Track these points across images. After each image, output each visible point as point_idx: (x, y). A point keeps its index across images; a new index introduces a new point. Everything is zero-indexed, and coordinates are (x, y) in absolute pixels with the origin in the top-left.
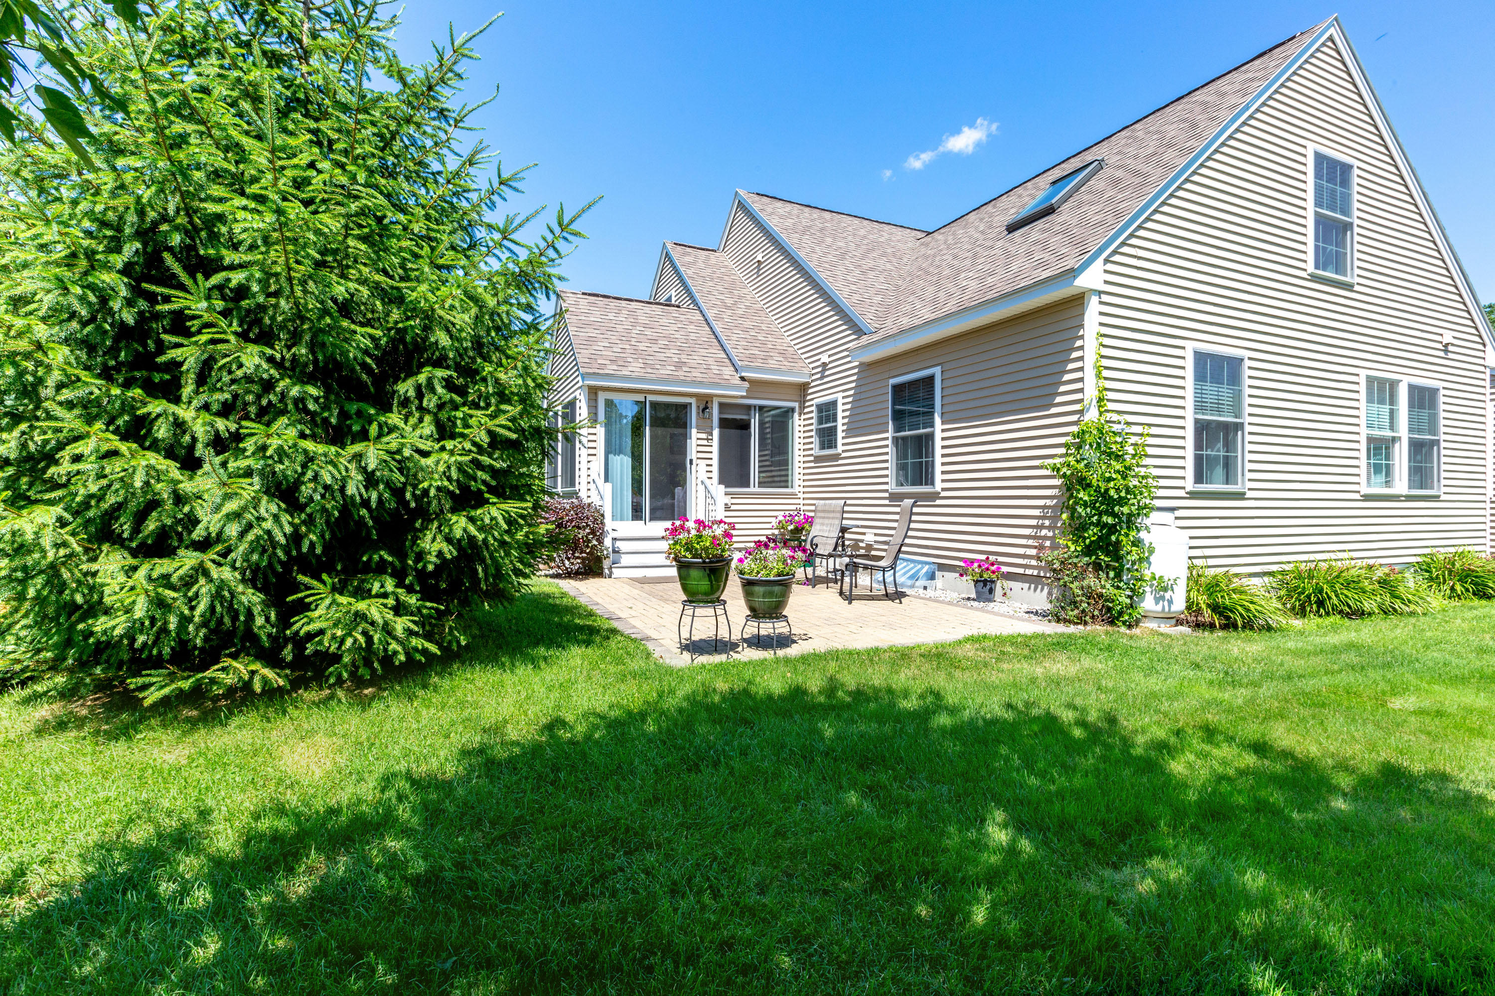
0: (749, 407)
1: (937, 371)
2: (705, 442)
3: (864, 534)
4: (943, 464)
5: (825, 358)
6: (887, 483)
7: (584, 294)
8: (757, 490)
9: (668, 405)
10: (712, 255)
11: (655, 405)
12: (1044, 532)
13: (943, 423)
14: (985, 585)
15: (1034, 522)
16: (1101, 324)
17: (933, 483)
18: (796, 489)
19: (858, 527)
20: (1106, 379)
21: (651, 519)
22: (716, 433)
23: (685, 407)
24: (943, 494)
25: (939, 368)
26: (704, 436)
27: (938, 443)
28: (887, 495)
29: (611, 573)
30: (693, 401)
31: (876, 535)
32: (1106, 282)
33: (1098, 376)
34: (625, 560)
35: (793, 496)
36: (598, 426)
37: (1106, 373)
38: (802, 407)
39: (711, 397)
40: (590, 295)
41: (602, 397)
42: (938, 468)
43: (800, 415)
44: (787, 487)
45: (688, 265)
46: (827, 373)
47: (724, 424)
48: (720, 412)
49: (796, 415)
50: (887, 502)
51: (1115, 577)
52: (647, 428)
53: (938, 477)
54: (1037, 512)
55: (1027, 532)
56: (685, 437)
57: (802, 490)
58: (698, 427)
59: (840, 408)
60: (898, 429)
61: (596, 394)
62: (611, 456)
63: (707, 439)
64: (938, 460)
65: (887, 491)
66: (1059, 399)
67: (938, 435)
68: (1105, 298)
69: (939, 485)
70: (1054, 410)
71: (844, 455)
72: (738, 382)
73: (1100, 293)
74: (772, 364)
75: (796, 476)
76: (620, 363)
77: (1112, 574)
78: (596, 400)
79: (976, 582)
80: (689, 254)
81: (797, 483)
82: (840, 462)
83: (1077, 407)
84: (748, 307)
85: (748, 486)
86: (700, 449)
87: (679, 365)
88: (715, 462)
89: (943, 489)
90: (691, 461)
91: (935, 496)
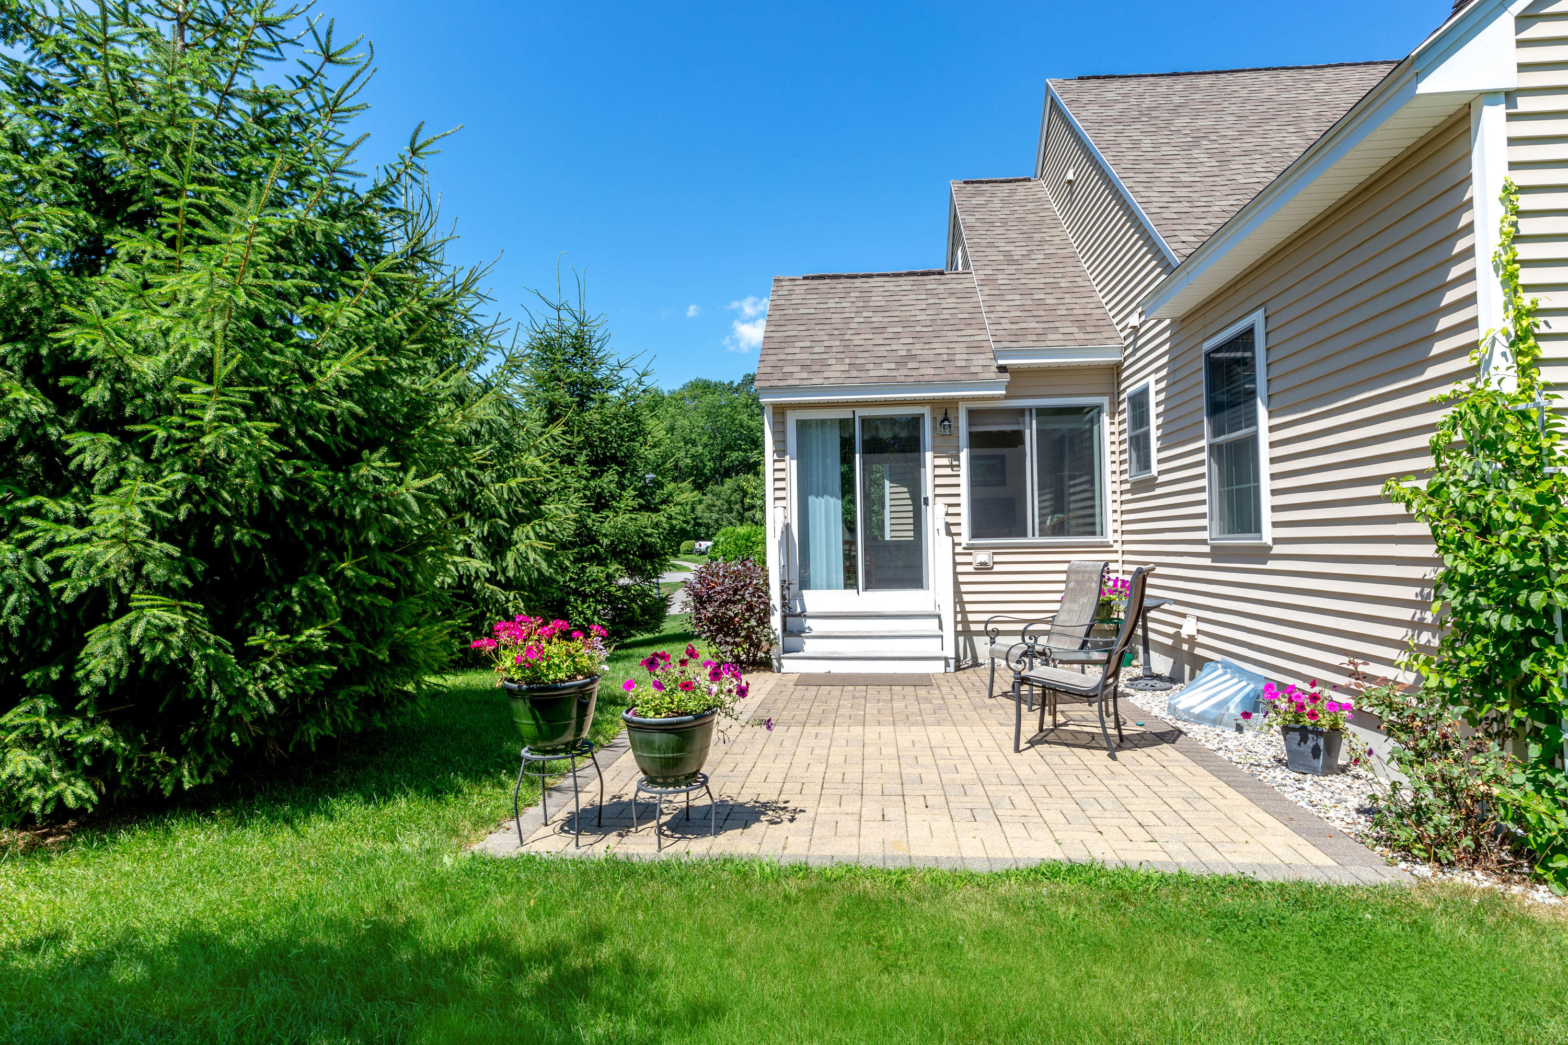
0: (1021, 412)
1: (1257, 318)
2: (948, 471)
3: (1184, 616)
4: (1274, 492)
5: (1134, 320)
6: (1203, 528)
7: (805, 278)
8: (1038, 540)
9: (891, 421)
10: (1021, 190)
11: (866, 422)
12: (1425, 637)
13: (1271, 415)
14: (1304, 739)
15: (1406, 614)
16: (1513, 166)
17: (1257, 529)
18: (1110, 537)
19: (1177, 602)
20: (1528, 288)
21: (867, 587)
22: (964, 455)
23: (915, 422)
24: (1278, 549)
25: (1260, 313)
26: (946, 461)
27: (1265, 453)
28: (1206, 549)
29: (780, 665)
30: (926, 411)
31: (1199, 619)
32: (1523, 67)
33: (1510, 283)
34: (811, 646)
35: (1105, 547)
36: (787, 458)
37: (1527, 276)
38: (1115, 403)
39: (955, 401)
40: (813, 278)
41: (791, 419)
42: (1266, 501)
43: (1112, 416)
44: (1093, 533)
45: (970, 212)
46: (1140, 343)
47: (977, 440)
48: (970, 424)
49: (1106, 419)
50: (1207, 562)
51: (1542, 759)
52: (857, 456)
53: (1267, 517)
54: (1410, 593)
55: (1397, 633)
56: (919, 464)
57: (1118, 537)
58: (934, 449)
59: (1153, 399)
60: (1217, 431)
61: (783, 414)
62: (812, 499)
63: (951, 466)
64: (1266, 484)
65: (1203, 542)
66: (1439, 347)
67: (1264, 438)
68: (1525, 104)
69: (1268, 534)
70: (1432, 372)
71: (1162, 479)
72: (992, 374)
73: (1510, 96)
74: (1054, 339)
75: (1109, 517)
76: (814, 368)
77: (1535, 751)
78: (784, 423)
79: (1286, 730)
80: (982, 193)
81: (1110, 526)
82: (1158, 491)
83: (1463, 363)
84: (1048, 256)
85: (1025, 535)
86: (939, 481)
87: (901, 362)
88: (964, 500)
89: (1276, 541)
90: (926, 499)
91: (1262, 554)
